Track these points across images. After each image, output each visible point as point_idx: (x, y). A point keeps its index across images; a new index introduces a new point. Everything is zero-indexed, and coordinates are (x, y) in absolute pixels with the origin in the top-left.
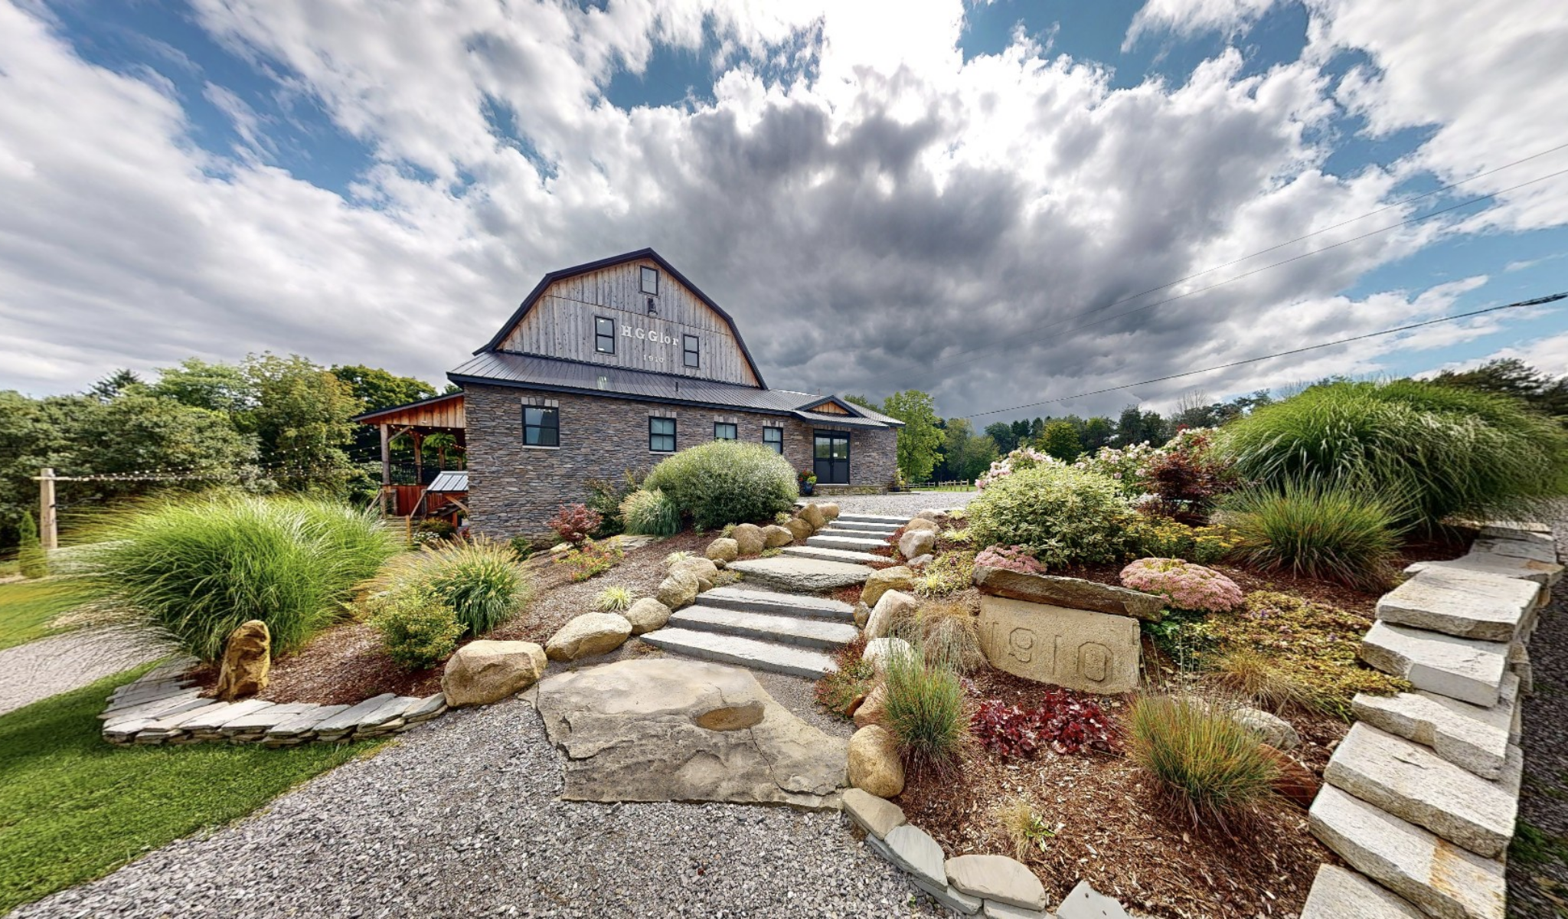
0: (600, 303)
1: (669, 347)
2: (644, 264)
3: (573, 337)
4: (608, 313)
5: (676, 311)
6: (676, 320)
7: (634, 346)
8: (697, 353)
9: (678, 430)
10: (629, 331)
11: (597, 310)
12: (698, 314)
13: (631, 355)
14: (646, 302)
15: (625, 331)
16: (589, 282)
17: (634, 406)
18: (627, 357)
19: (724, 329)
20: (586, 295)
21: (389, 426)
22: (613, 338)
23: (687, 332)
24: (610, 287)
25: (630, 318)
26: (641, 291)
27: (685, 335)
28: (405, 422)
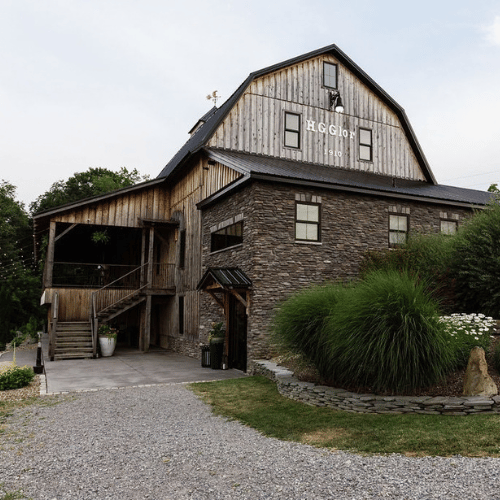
0: (290, 99)
1: (346, 140)
2: (326, 59)
3: (266, 132)
4: (295, 108)
5: (352, 103)
6: (352, 113)
7: (316, 141)
8: (371, 147)
9: (412, 227)
10: (313, 126)
11: (285, 106)
12: (371, 104)
13: (313, 148)
14: (327, 96)
15: (309, 125)
16: (280, 78)
17: (378, 202)
18: (310, 153)
19: (394, 121)
20: (278, 91)
21: (57, 224)
22: (299, 133)
23: (362, 125)
24: (298, 83)
25: (314, 113)
26: (324, 86)
27: (360, 128)
28: (72, 220)
